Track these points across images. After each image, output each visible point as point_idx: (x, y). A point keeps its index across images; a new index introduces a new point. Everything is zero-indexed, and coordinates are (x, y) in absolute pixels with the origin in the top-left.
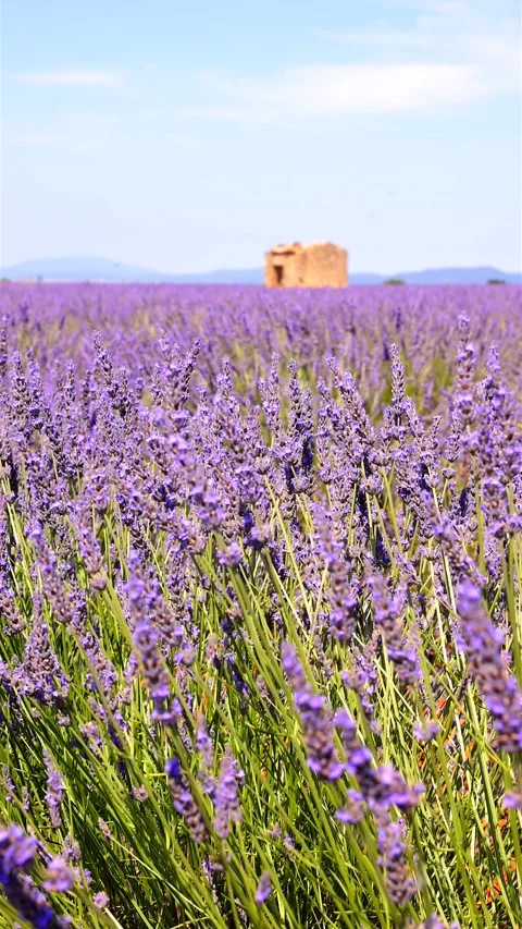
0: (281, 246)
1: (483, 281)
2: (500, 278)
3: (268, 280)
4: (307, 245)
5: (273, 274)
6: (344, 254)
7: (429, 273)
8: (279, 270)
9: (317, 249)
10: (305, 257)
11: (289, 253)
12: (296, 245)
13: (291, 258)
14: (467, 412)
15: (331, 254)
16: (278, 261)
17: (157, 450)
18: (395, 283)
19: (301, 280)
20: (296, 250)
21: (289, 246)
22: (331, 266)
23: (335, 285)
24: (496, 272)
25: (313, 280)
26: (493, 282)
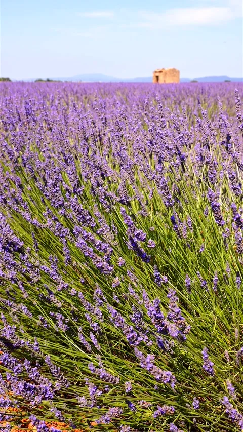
0: (158, 69)
1: (223, 80)
2: (228, 80)
3: (154, 81)
4: (166, 69)
5: (155, 79)
6: (178, 72)
7: (206, 78)
8: (157, 77)
9: (170, 71)
10: (166, 74)
11: (161, 72)
12: (163, 69)
13: (161, 74)
14: (240, 118)
15: (174, 72)
16: (157, 74)
17: (151, 132)
18: (194, 81)
19: (165, 81)
20: (163, 71)
21: (161, 70)
22: (174, 76)
23: (176, 82)
24: (227, 77)
25: (169, 80)
26: (226, 81)
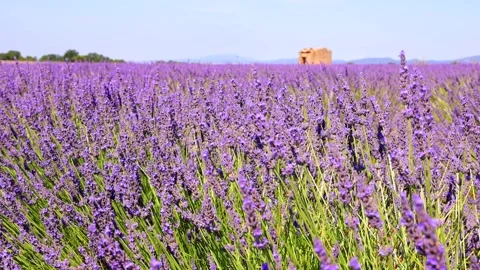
0: (305, 50)
2: (393, 62)
3: (301, 62)
4: (316, 48)
5: (302, 60)
6: (330, 52)
8: (304, 59)
9: (320, 50)
10: (314, 53)
11: (308, 52)
12: (311, 49)
13: (309, 54)
15: (325, 52)
16: (304, 55)
18: (350, 64)
19: (313, 62)
20: (311, 51)
21: (308, 50)
22: (325, 57)
24: (391, 59)
26: (390, 64)
